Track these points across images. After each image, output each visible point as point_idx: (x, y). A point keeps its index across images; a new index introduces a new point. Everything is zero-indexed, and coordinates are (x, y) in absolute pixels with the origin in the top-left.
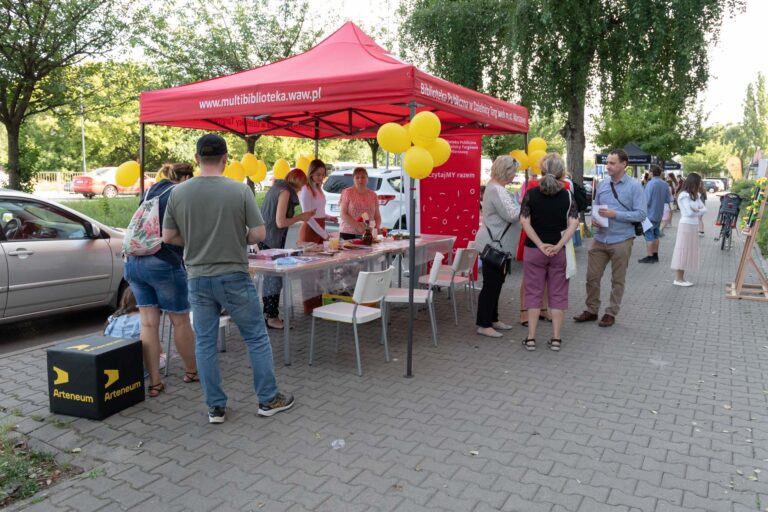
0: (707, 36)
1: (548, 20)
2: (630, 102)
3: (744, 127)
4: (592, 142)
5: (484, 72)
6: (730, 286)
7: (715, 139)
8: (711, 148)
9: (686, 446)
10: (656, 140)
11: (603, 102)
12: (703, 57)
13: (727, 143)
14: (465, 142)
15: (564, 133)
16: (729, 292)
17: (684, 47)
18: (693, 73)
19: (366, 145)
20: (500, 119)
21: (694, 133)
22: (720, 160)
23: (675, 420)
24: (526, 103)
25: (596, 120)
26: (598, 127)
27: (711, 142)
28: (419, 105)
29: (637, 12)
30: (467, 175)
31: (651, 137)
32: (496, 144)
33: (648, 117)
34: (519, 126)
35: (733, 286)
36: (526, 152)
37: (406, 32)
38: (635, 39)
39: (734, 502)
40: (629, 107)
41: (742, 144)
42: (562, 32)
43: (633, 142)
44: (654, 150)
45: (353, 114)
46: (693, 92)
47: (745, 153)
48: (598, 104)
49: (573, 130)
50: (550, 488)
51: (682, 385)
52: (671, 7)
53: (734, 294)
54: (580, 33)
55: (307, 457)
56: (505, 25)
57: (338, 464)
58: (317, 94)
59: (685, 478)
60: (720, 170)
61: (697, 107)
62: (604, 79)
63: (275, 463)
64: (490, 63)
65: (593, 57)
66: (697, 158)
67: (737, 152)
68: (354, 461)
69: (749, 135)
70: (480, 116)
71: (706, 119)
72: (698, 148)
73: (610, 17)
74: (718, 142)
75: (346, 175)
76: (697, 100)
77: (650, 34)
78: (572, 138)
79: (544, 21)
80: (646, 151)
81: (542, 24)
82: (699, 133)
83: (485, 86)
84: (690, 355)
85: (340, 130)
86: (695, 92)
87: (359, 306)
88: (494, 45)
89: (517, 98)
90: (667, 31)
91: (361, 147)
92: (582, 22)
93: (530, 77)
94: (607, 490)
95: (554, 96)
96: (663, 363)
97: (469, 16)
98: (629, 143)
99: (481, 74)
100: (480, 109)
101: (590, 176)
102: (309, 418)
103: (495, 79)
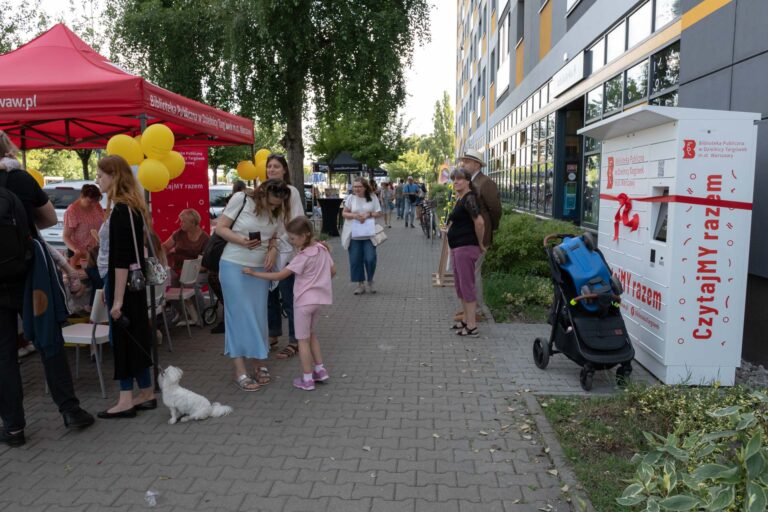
0: (403, 60)
1: (265, 35)
2: (341, 115)
3: (436, 138)
4: (308, 151)
5: (202, 82)
6: (435, 276)
7: (413, 148)
8: (410, 156)
9: (414, 413)
10: (365, 150)
11: (319, 115)
12: (400, 77)
13: (422, 152)
14: (192, 153)
15: (284, 143)
16: (435, 282)
17: (385, 69)
18: (392, 91)
19: (74, 155)
20: (228, 132)
21: (396, 143)
22: (418, 167)
23: (404, 393)
24: (246, 113)
25: (312, 131)
26: (314, 137)
27: (410, 151)
28: (149, 118)
29: (344, 35)
30: (196, 186)
31: (361, 147)
32: (216, 154)
33: (358, 129)
34: (245, 138)
35: (438, 276)
36: (254, 163)
37: (116, 36)
38: (344, 58)
39: (454, 449)
40: (340, 119)
41: (434, 153)
42: (277, 46)
43: (346, 152)
44: (364, 158)
45: (71, 124)
46: (394, 107)
47: (437, 161)
48: (314, 116)
49: (292, 140)
50: (309, 469)
51: (406, 364)
52: (372, 32)
53: (438, 283)
54: (295, 50)
55: (58, 491)
56: (223, 37)
57: (96, 490)
58: (31, 102)
59: (417, 438)
60: (419, 176)
61: (398, 120)
62: (318, 93)
63: (21, 504)
64: (208, 72)
65: (307, 72)
66: (400, 165)
67: (430, 160)
68: (114, 483)
69: (439, 145)
70: (209, 128)
71: (405, 132)
72: (400, 157)
73: (320, 36)
74: (416, 152)
75: (58, 188)
76: (398, 115)
77: (355, 55)
78: (292, 148)
79: (262, 36)
80: (357, 159)
81: (258, 39)
82: (400, 143)
83: (204, 95)
84: (410, 337)
85: (56, 140)
86: (396, 107)
87: (98, 326)
88: (211, 55)
89: (236, 108)
90: (370, 53)
91: (69, 157)
92: (296, 39)
93: (248, 88)
94: (357, 461)
95: (274, 108)
96: (389, 348)
97: (184, 24)
98: (343, 152)
99: (200, 84)
100: (209, 121)
101: (309, 184)
102: (53, 451)
103: (214, 89)
